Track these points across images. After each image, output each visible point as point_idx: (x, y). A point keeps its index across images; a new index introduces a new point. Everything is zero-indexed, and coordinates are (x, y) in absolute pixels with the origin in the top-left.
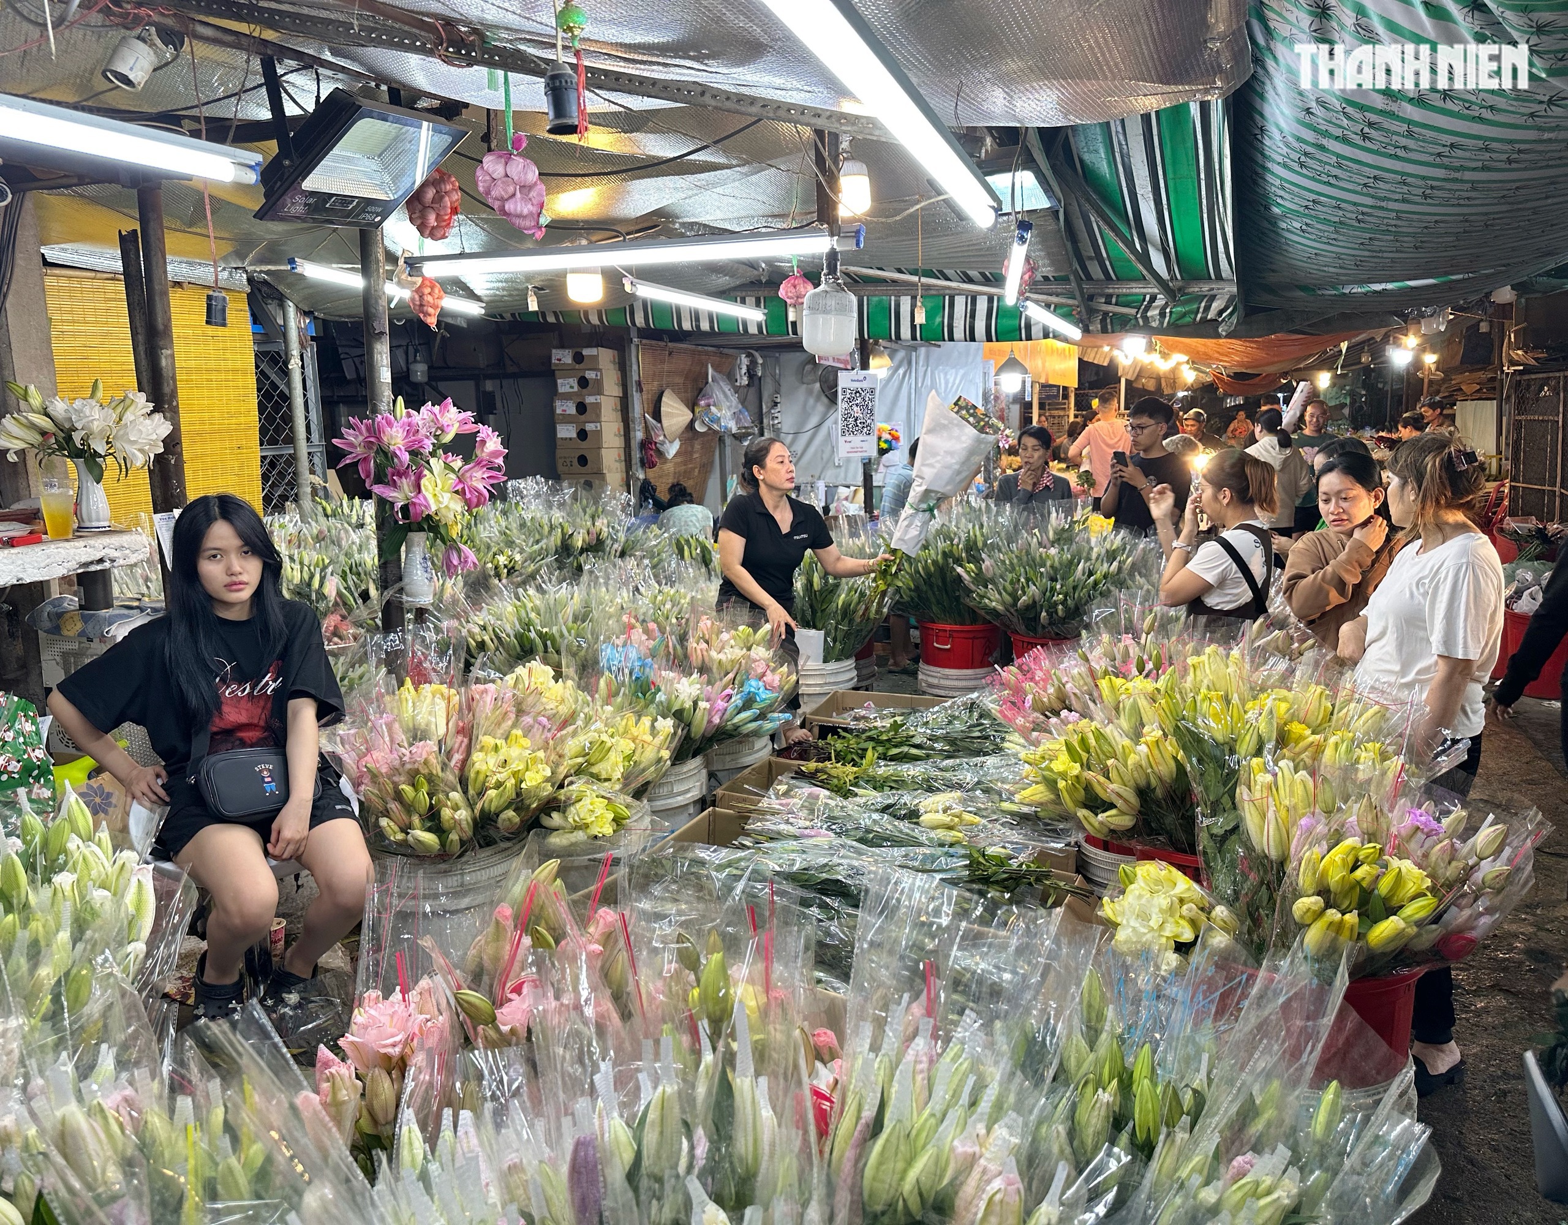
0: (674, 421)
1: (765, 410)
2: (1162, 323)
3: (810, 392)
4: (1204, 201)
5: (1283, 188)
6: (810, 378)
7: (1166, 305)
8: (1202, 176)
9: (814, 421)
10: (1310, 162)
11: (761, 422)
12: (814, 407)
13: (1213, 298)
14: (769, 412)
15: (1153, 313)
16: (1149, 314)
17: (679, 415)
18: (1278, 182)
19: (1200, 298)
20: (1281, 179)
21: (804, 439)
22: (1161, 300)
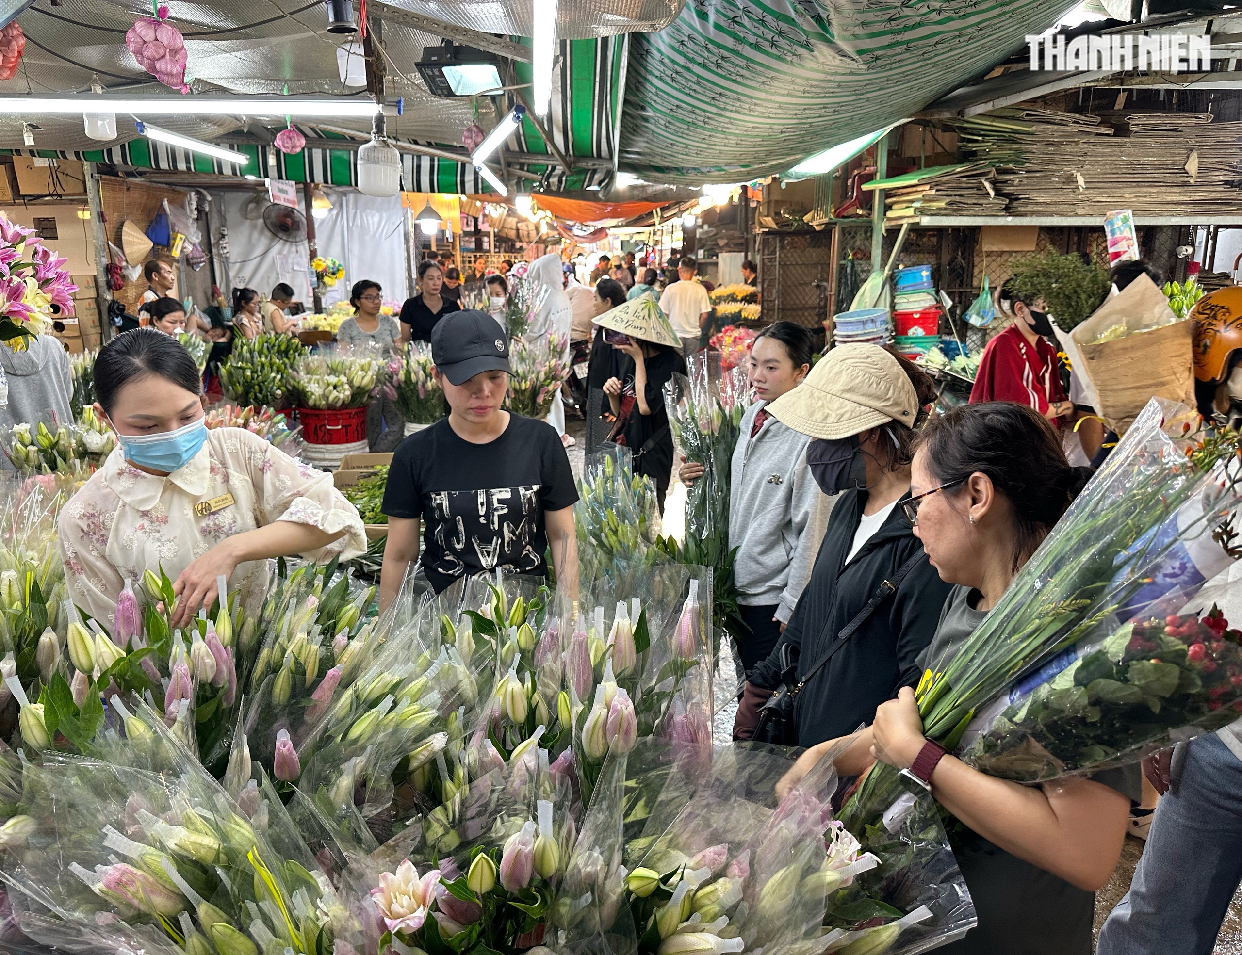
0: (135, 248)
1: (213, 241)
2: (559, 188)
3: (254, 227)
4: (597, 98)
5: (657, 95)
6: (254, 214)
7: (563, 173)
8: (598, 79)
9: (259, 251)
10: (679, 78)
11: (210, 252)
12: (258, 240)
13: (594, 172)
14: (218, 243)
15: (554, 180)
16: (551, 180)
17: (140, 244)
18: (654, 90)
19: (586, 171)
20: (657, 88)
21: (251, 266)
22: (559, 170)
